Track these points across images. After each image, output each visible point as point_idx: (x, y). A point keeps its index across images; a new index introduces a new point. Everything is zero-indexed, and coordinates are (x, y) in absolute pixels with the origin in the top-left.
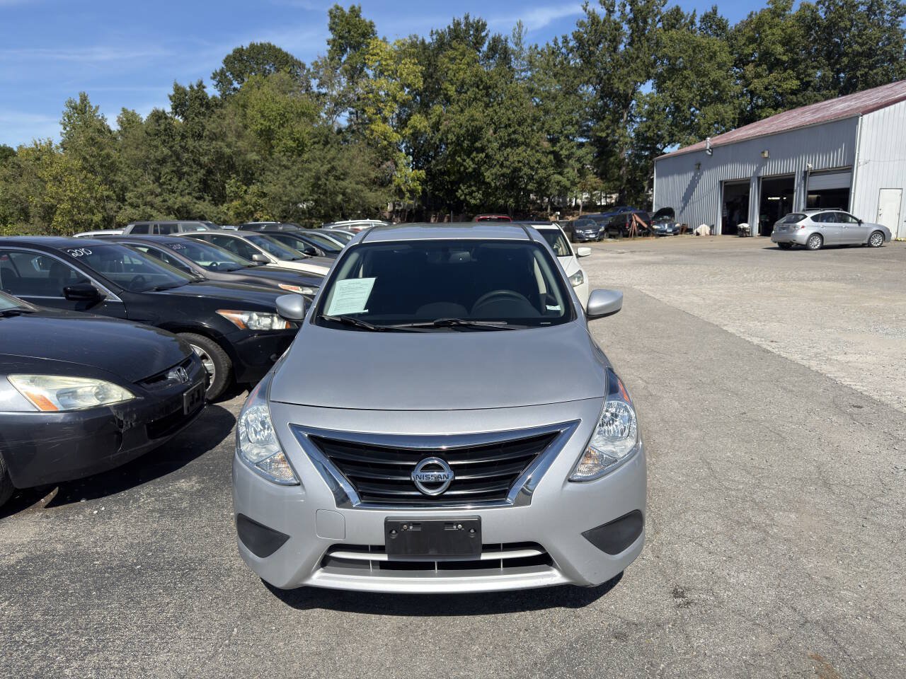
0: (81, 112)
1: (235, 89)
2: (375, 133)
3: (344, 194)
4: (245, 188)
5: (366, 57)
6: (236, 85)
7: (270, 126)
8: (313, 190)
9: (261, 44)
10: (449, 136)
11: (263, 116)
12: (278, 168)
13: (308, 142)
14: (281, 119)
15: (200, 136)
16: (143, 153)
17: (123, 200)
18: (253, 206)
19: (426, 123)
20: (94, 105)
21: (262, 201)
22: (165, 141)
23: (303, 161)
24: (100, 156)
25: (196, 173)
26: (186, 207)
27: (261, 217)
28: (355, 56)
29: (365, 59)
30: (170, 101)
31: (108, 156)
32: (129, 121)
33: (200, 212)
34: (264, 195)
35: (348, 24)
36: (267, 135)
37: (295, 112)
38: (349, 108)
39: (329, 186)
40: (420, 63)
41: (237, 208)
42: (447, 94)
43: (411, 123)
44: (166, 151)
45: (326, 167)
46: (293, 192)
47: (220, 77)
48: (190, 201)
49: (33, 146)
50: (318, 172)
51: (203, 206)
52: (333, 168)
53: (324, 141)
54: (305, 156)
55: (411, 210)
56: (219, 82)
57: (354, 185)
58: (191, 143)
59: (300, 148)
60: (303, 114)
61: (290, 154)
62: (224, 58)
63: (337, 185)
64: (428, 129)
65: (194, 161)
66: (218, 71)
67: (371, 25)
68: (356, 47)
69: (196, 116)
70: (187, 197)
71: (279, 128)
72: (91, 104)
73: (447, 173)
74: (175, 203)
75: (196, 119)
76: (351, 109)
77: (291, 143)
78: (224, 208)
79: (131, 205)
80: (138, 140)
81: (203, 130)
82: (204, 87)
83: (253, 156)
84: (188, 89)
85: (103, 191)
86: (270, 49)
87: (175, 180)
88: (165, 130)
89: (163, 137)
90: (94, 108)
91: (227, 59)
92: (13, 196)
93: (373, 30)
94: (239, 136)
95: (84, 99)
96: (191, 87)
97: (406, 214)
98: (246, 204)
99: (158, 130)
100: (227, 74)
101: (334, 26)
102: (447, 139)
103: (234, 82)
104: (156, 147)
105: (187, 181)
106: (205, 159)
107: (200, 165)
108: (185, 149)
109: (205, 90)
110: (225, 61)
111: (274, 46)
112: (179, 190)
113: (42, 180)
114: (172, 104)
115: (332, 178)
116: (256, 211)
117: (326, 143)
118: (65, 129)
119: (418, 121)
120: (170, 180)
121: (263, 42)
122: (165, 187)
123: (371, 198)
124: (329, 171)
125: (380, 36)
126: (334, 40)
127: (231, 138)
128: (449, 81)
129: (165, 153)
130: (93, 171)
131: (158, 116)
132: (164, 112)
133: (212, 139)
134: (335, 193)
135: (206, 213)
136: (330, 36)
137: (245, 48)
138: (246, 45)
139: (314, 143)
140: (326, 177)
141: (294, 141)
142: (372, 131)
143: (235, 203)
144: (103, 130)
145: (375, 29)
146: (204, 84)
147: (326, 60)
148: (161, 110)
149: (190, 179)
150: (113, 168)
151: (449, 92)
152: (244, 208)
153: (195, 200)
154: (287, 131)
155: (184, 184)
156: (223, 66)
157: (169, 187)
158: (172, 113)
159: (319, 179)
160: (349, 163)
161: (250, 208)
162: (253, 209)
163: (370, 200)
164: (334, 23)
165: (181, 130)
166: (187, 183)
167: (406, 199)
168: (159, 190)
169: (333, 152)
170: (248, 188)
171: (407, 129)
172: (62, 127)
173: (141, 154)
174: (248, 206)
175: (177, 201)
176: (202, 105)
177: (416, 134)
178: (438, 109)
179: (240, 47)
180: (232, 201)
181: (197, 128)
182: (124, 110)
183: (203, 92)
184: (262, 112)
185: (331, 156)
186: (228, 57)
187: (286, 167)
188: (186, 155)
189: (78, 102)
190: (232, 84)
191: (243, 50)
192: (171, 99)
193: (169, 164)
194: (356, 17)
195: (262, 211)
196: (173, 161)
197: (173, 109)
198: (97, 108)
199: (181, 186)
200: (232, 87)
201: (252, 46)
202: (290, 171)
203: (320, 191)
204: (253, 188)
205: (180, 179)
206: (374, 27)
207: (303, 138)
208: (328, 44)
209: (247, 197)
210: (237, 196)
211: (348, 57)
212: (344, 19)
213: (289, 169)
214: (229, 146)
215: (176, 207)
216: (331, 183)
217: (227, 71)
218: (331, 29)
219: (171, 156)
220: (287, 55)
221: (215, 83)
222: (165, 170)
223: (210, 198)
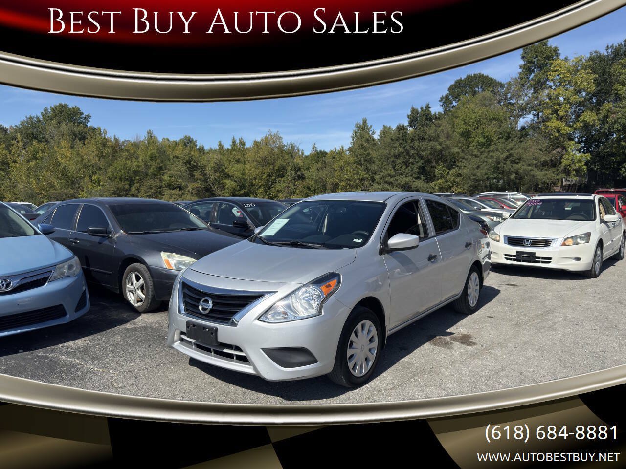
0: (362, 129)
1: (454, 106)
2: (549, 128)
3: (517, 173)
4: (448, 171)
5: (548, 74)
6: (455, 103)
7: (468, 129)
8: (494, 171)
9: (474, 75)
10: (615, 126)
11: (465, 123)
12: (470, 157)
13: (495, 138)
14: (477, 124)
15: (423, 139)
16: (388, 151)
17: (373, 180)
18: (451, 183)
19: (595, 117)
20: (369, 125)
21: (458, 180)
22: (401, 143)
23: (489, 151)
24: (365, 154)
25: (417, 162)
26: (408, 184)
27: (456, 190)
28: (539, 74)
29: (547, 75)
30: (408, 119)
31: (369, 154)
32: (386, 132)
33: (416, 187)
34: (460, 175)
35: (536, 52)
36: (466, 135)
37: (488, 118)
38: (532, 112)
39: (506, 168)
40: (595, 72)
41: (440, 184)
42: (617, 93)
43: (582, 117)
44: (401, 149)
45: (506, 154)
46: (480, 173)
47: (445, 101)
48: (411, 180)
49: (334, 151)
50: (498, 158)
51: (418, 183)
52: (511, 155)
53: (506, 137)
54: (491, 148)
55: (581, 185)
56: (444, 103)
57: (525, 167)
58: (416, 143)
59: (489, 142)
60: (494, 119)
61: (480, 147)
62: (449, 87)
63: (512, 167)
64: (598, 122)
65: (417, 155)
66: (444, 96)
67: (556, 49)
68: (541, 68)
69: (422, 126)
70: (410, 177)
71: (475, 130)
72: (368, 125)
73: (613, 155)
74: (402, 181)
75: (422, 129)
76: (534, 112)
77: (482, 140)
78: (432, 184)
79: (377, 183)
80: (386, 144)
81: (425, 135)
82: (429, 108)
83: (455, 150)
84: (420, 110)
85: (364, 175)
86: (480, 77)
87: (404, 167)
88: (402, 137)
89: (400, 141)
90: (369, 126)
91: (450, 87)
92: (320, 178)
93: (557, 53)
94: (448, 137)
95: (365, 121)
96: (422, 109)
97: (577, 188)
98: (447, 182)
99: (398, 137)
100: (450, 97)
101: (525, 55)
102: (614, 128)
103: (453, 102)
104: (396, 147)
105: (411, 167)
106: (424, 154)
107: (421, 157)
108: (412, 148)
109: (430, 109)
110: (449, 89)
111: (483, 75)
112: (405, 174)
113: (334, 170)
114: (409, 120)
115: (508, 162)
116: (453, 185)
117: (508, 137)
118: (353, 140)
119: (589, 116)
120: (401, 167)
121: (476, 73)
122: (397, 172)
123: (539, 175)
124: (507, 157)
125: (562, 57)
126: (525, 65)
127: (442, 139)
128: (620, 83)
129: (400, 151)
130: (360, 164)
131: (401, 128)
132: (403, 125)
133: (430, 140)
134: (510, 173)
135: (420, 187)
136: (522, 62)
137: (462, 79)
138: (464, 77)
139: (499, 138)
140: (504, 162)
141: (484, 138)
142: (547, 127)
143: (440, 181)
144: (370, 140)
145: (559, 52)
146: (430, 106)
147: (517, 80)
148: (401, 125)
149: (413, 166)
150: (370, 161)
151: (619, 92)
152: (445, 184)
153: (414, 180)
154: (480, 131)
155: (409, 170)
156: (448, 92)
157: (400, 172)
158: (408, 126)
159: (498, 163)
160: (523, 151)
161: (449, 184)
162: (451, 185)
163: (539, 177)
164: (525, 53)
165: (412, 136)
166: (411, 169)
167: (572, 176)
168: (394, 173)
169: (511, 145)
170: (450, 171)
171: (578, 123)
172: (352, 139)
173: (385, 152)
174: (448, 183)
175: (403, 180)
176: (427, 119)
177: (586, 126)
178: (607, 105)
179: (459, 78)
180: (438, 180)
181: (422, 134)
182: (384, 126)
183: (429, 110)
184: (464, 120)
185: (510, 147)
186: (452, 86)
187: (476, 156)
188: (412, 152)
189: (362, 124)
190: (452, 103)
191: (461, 80)
192: (408, 117)
193: (402, 157)
194: (544, 46)
195: (457, 186)
196: (405, 156)
197: (409, 123)
198: (371, 126)
199: (407, 171)
200: (452, 105)
201: (468, 77)
202: (478, 158)
203: (499, 172)
204: (453, 171)
205: (407, 167)
206: (558, 50)
207: (491, 136)
208: (521, 68)
209: (448, 177)
210: (442, 177)
211: (535, 76)
212: (533, 49)
213: (478, 157)
214: (440, 144)
215: (402, 184)
216: (507, 167)
217: (450, 95)
218: (523, 57)
219: (404, 153)
220: (492, 79)
221: (441, 104)
222: (398, 161)
223: (425, 178)
